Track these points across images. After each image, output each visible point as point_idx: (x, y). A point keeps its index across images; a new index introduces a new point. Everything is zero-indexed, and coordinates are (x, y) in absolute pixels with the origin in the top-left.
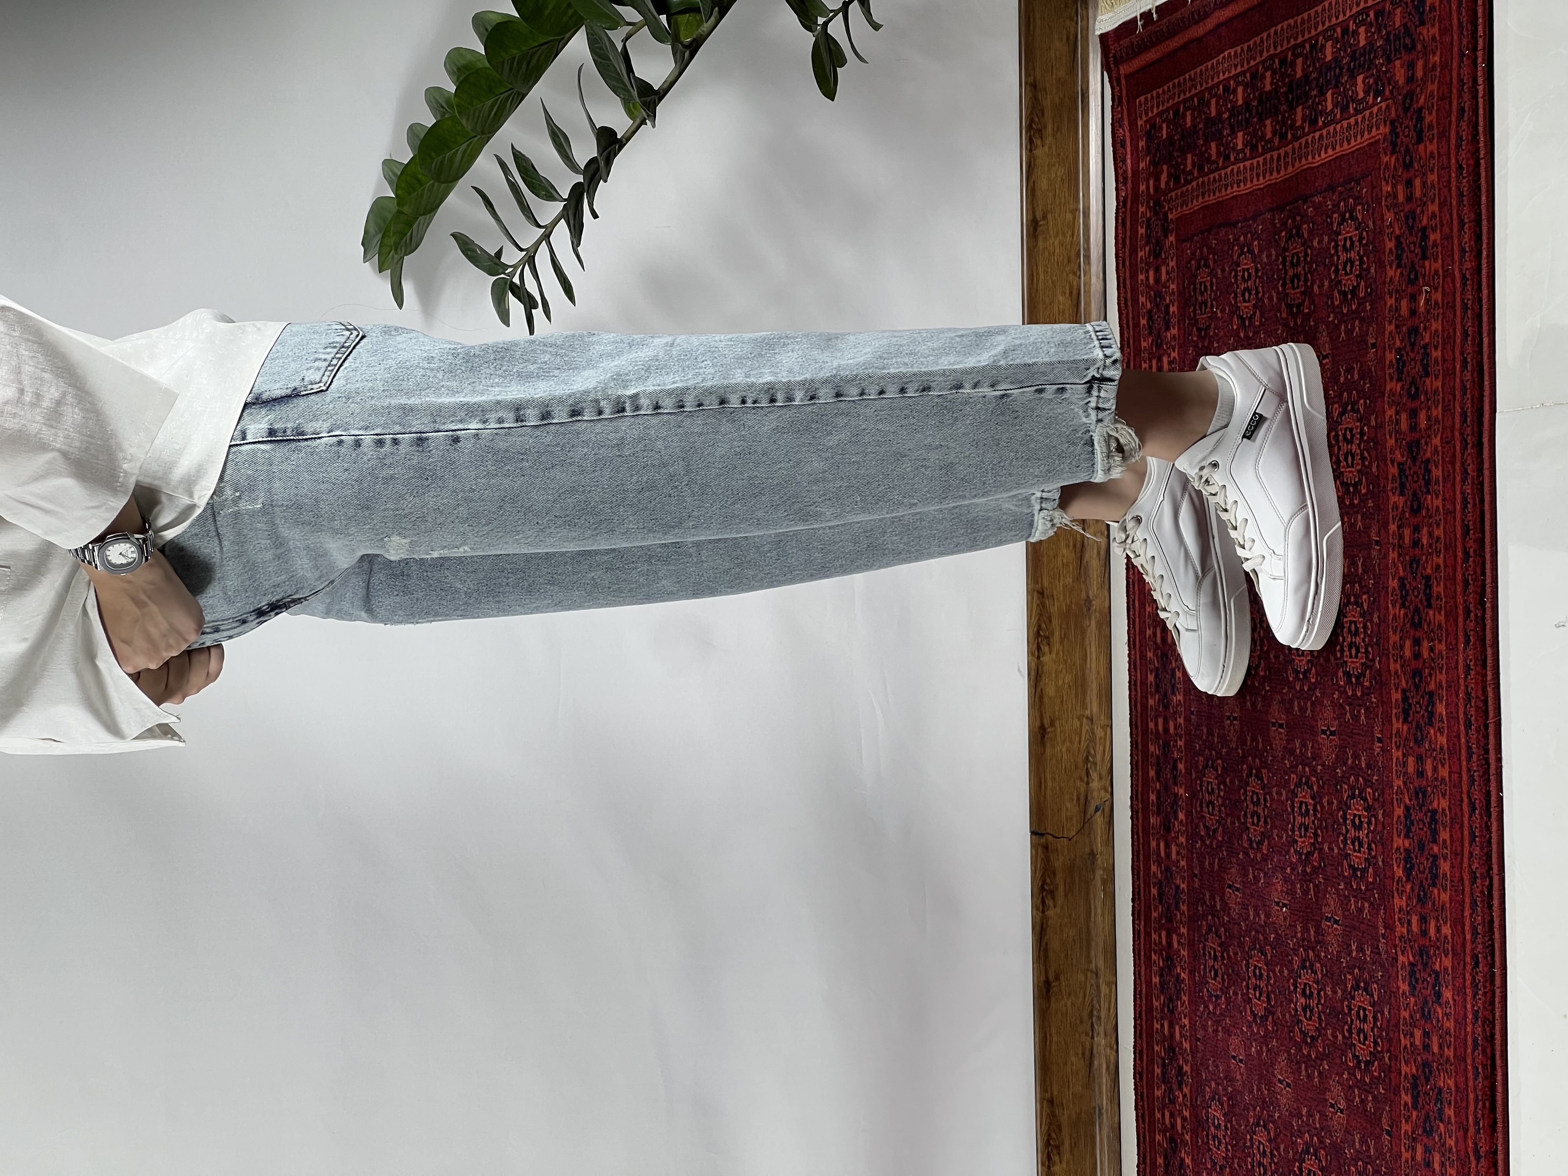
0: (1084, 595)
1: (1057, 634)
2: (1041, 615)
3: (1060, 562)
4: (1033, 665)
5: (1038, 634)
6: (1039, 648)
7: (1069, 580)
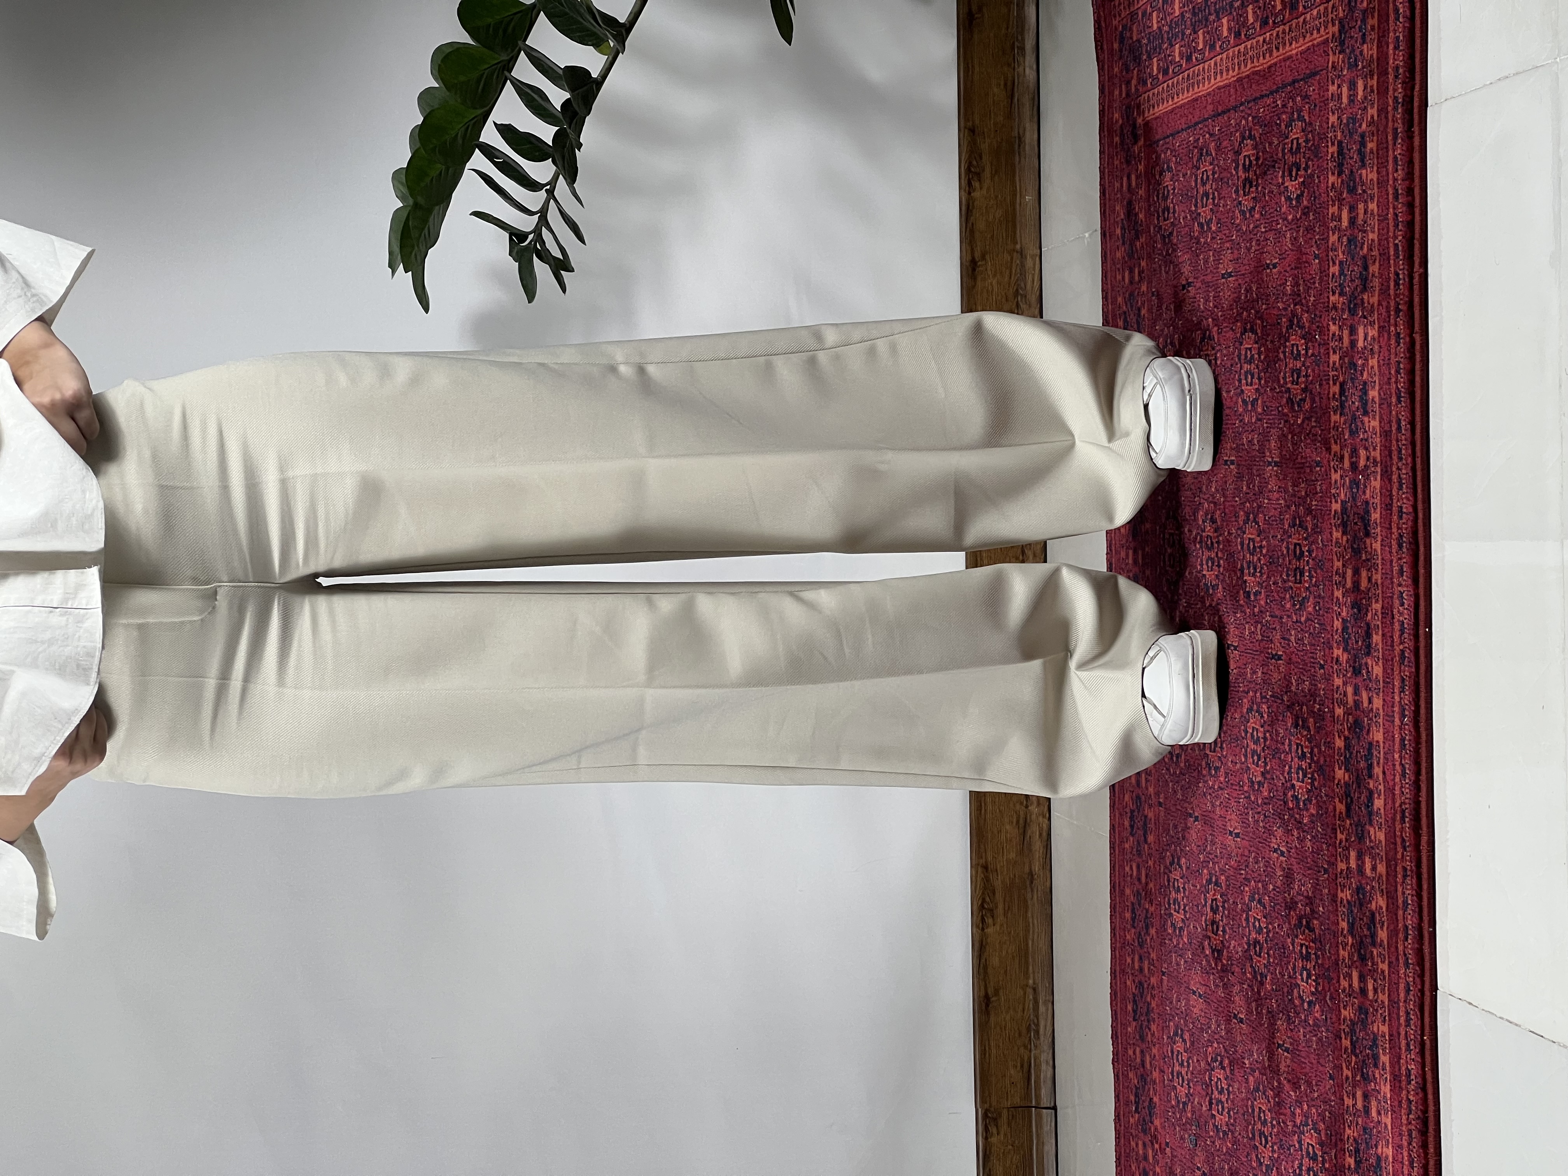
0: (1027, 870)
1: (1001, 906)
2: (985, 888)
3: (1003, 837)
4: (977, 938)
5: (982, 907)
6: (983, 920)
7: (1012, 855)
